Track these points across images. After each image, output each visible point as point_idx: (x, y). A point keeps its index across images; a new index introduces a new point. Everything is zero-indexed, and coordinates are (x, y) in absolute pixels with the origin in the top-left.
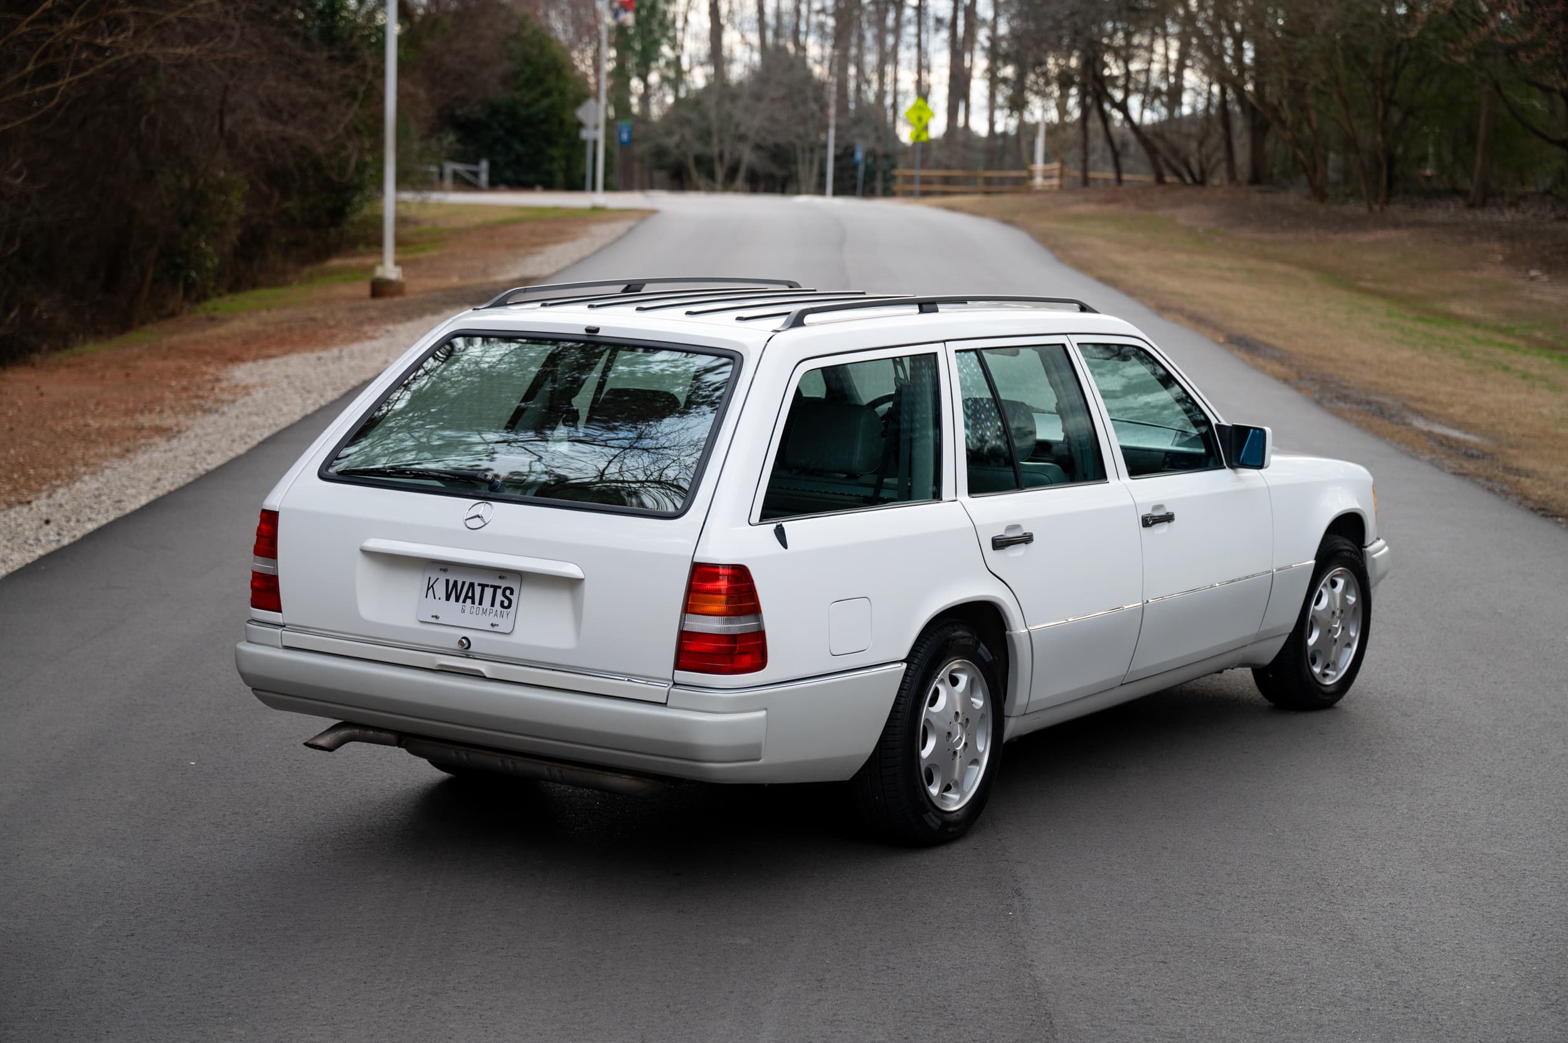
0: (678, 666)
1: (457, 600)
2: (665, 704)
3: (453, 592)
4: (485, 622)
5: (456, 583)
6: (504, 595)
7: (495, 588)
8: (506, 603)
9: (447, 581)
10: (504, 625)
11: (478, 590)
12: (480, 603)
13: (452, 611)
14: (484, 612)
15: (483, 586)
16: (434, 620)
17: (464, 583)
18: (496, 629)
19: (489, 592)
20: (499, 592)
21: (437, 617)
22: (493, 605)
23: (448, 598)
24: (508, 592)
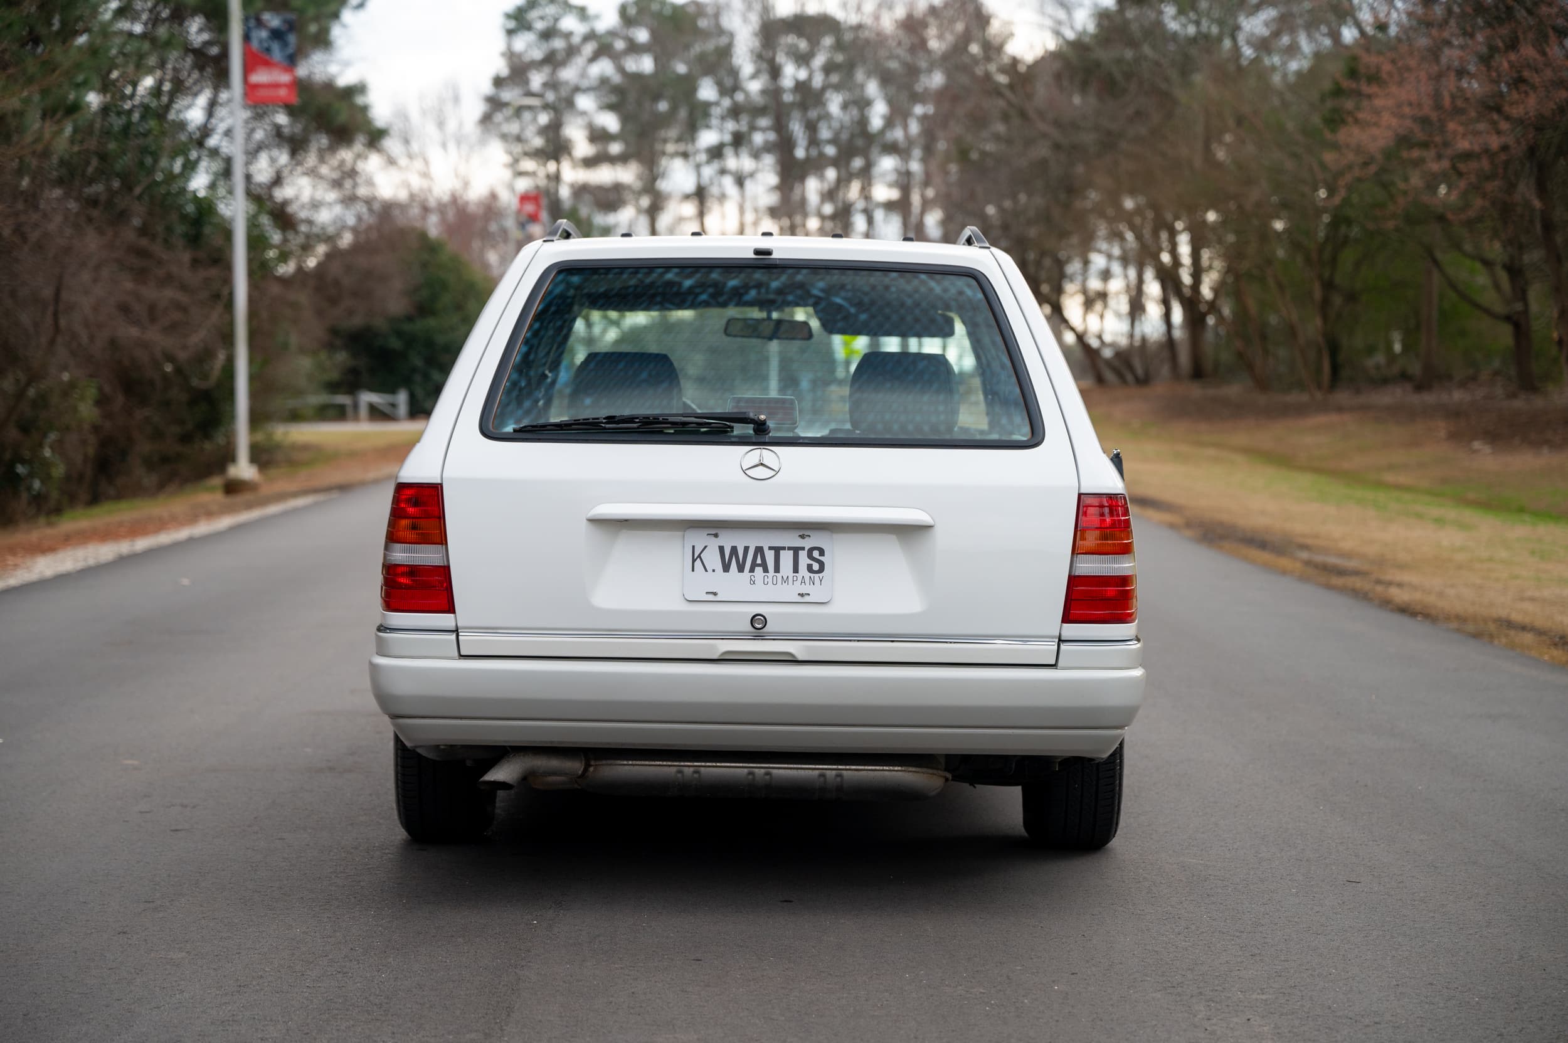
0: (1067, 618)
1: (741, 569)
2: (1054, 666)
3: (730, 560)
4: (790, 592)
5: (734, 550)
6: (810, 556)
7: (796, 550)
8: (816, 567)
9: (721, 549)
10: (816, 592)
11: (770, 556)
12: (777, 570)
13: (735, 583)
14: (785, 580)
15: (777, 550)
16: (711, 597)
17: (746, 549)
18: (806, 599)
19: (786, 558)
20: (803, 555)
21: (715, 594)
22: (796, 570)
23: (726, 568)
24: (816, 554)
